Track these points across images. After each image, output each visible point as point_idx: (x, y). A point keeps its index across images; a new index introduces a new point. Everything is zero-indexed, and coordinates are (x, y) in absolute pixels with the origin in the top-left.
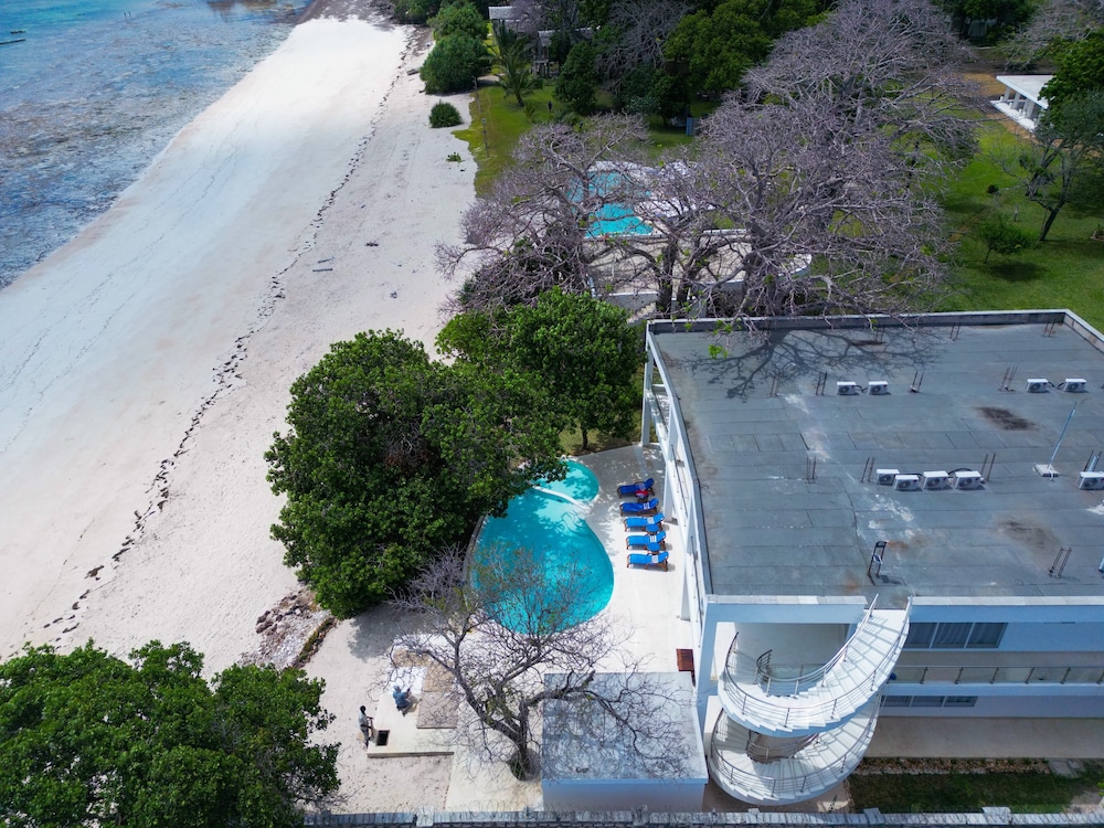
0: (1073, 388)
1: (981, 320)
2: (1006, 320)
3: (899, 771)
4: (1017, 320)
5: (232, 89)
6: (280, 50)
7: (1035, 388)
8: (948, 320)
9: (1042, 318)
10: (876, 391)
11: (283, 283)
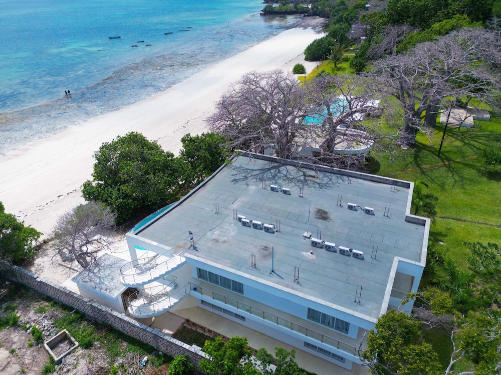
0: (368, 212)
1: (370, 178)
2: (382, 181)
3: (202, 332)
4: (387, 182)
5: (241, 53)
6: (273, 39)
7: (350, 207)
8: (355, 175)
9: (400, 184)
10: (285, 192)
11: (190, 122)
